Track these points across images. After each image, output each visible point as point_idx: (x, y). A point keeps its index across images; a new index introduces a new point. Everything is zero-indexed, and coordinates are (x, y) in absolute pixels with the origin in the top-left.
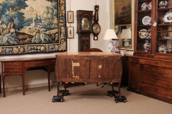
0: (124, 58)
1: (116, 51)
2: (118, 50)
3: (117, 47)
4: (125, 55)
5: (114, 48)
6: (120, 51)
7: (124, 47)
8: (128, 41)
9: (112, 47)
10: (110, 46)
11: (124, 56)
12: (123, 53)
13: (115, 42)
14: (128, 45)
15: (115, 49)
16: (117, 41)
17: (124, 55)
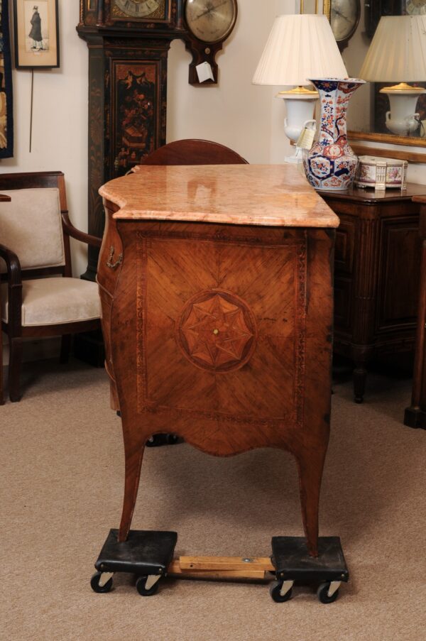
0: (392, 211)
1: (337, 162)
2: (351, 158)
3: (341, 138)
4: (398, 189)
5: (325, 143)
6: (361, 164)
7: (388, 137)
8: (413, 96)
9: (312, 133)
10: (295, 129)
11: (391, 195)
12: (379, 176)
13: (334, 105)
14: (413, 123)
15: (334, 150)
16: (344, 96)
17: (388, 190)
